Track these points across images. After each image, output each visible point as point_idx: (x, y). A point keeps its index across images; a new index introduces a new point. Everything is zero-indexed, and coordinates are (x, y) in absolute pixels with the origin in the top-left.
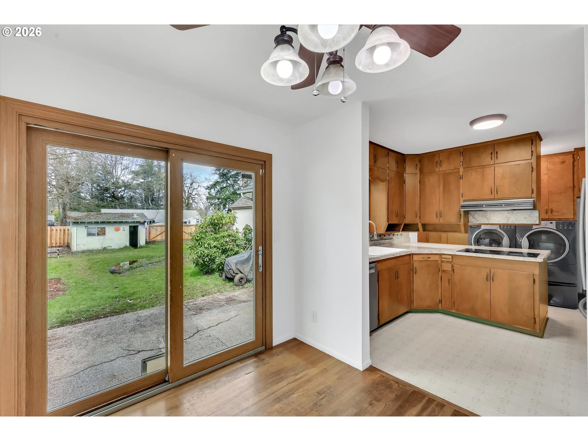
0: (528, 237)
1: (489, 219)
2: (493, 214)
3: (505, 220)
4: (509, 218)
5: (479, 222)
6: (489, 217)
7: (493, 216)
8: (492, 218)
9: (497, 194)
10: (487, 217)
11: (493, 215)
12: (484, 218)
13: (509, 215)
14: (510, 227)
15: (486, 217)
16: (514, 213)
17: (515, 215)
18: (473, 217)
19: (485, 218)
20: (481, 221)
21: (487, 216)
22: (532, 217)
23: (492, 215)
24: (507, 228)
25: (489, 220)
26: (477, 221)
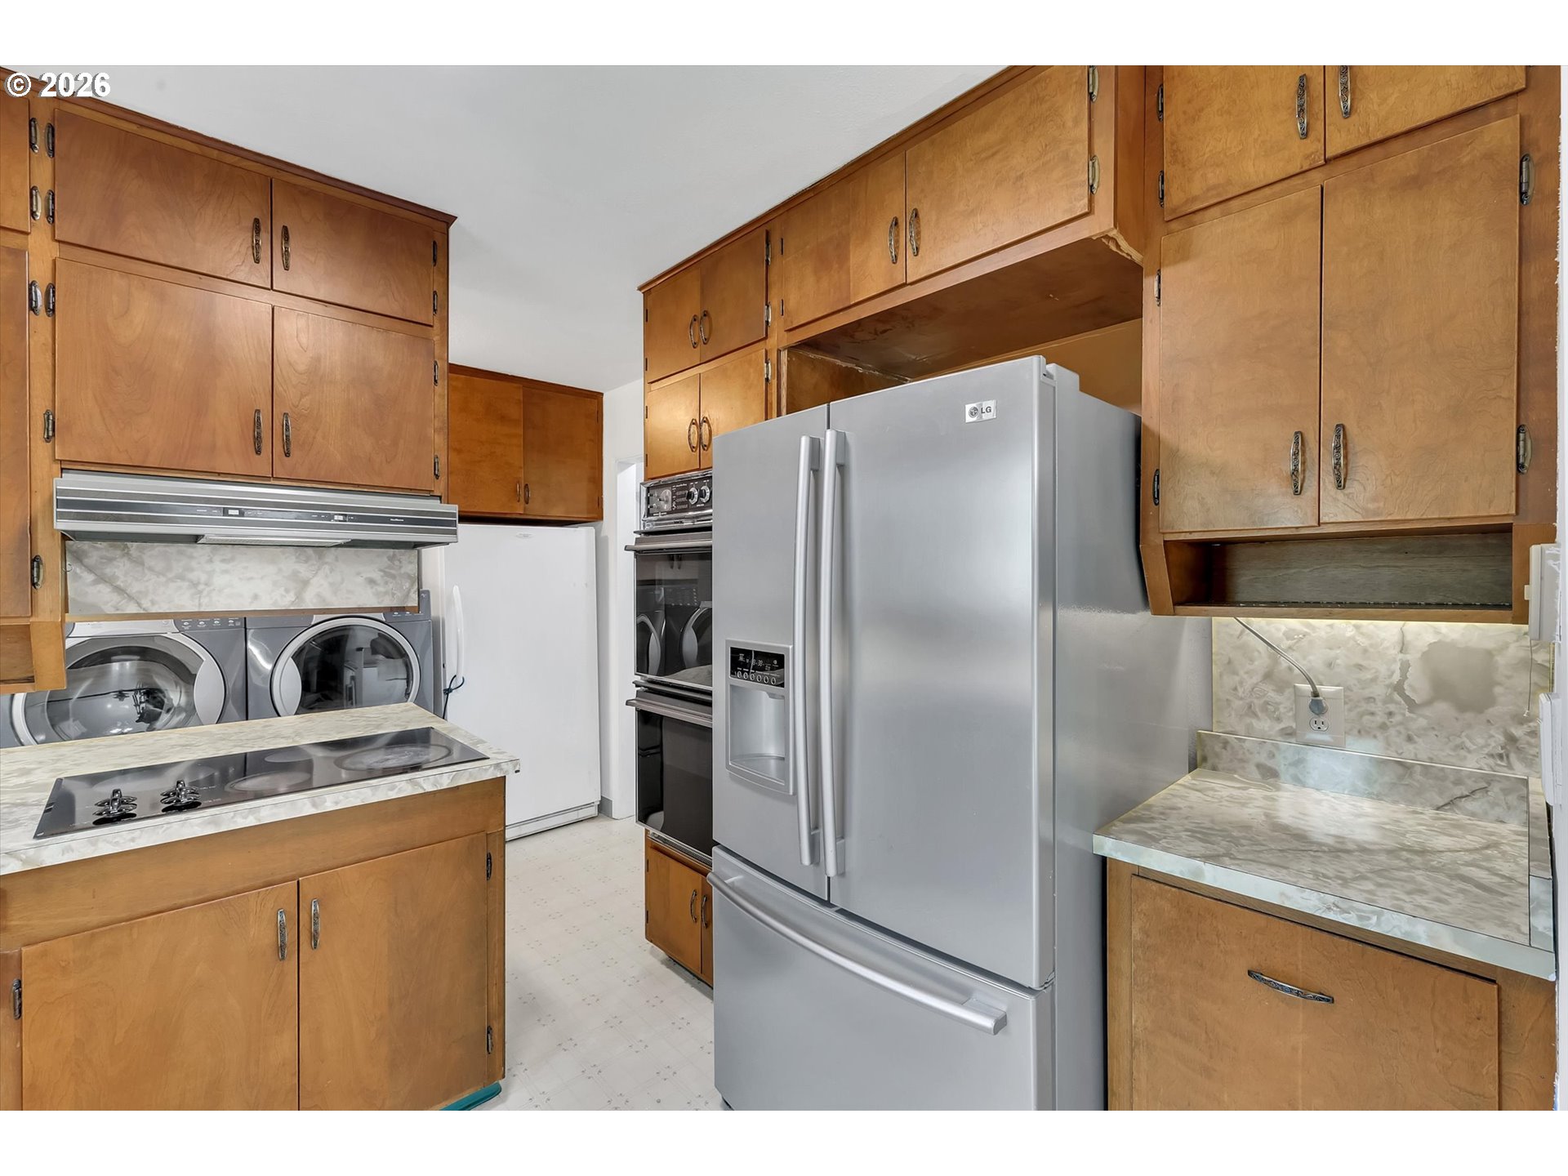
0: (296, 657)
1: (201, 587)
2: (223, 561)
3: (287, 591)
4: (305, 583)
5: (139, 605)
6: (203, 578)
7: (226, 572)
8: (219, 580)
9: (287, 454)
10: (193, 576)
11: (224, 566)
12: (172, 580)
13: (303, 570)
14: (221, 622)
15: (182, 578)
16: (327, 560)
17: (332, 571)
18: (102, 579)
19: (179, 583)
20: (153, 603)
21: (192, 570)
22: (394, 577)
23: (218, 566)
24: (210, 625)
25: (200, 592)
26: (130, 598)
